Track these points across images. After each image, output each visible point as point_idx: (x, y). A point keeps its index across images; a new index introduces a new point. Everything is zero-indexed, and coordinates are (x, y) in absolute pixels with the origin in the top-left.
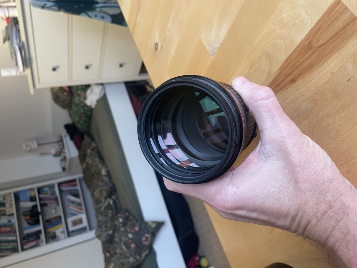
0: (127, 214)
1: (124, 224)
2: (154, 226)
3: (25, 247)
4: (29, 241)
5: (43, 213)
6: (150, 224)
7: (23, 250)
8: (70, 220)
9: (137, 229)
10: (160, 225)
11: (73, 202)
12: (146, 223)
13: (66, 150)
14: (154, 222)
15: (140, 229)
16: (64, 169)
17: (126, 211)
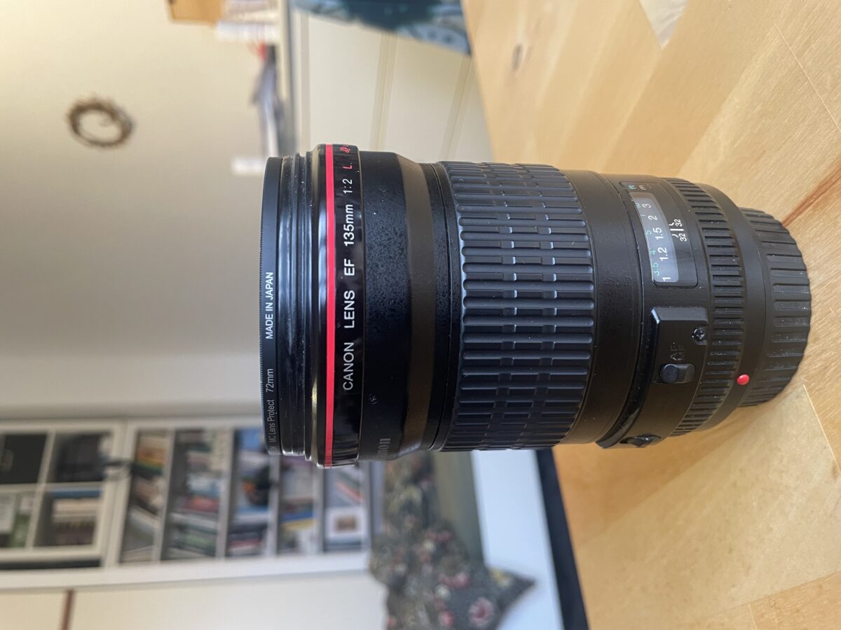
0: (446, 535)
1: (435, 559)
2: (505, 583)
3: (235, 550)
4: (243, 540)
5: (281, 486)
6: (497, 575)
7: (228, 555)
8: (334, 514)
9: (461, 578)
10: (522, 586)
11: (345, 476)
12: (487, 572)
14: (507, 574)
15: (470, 583)
17: (447, 527)
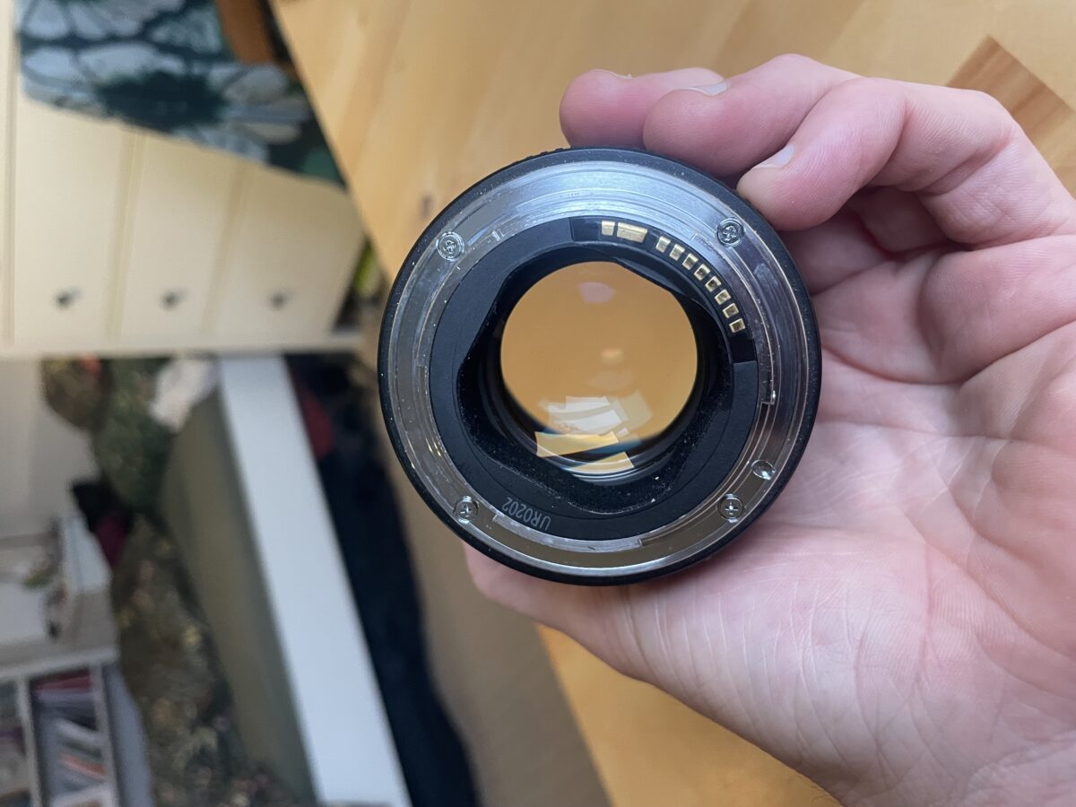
0: (263, 780)
11: (74, 746)
13: (68, 567)
16: (54, 631)
17: (262, 769)
